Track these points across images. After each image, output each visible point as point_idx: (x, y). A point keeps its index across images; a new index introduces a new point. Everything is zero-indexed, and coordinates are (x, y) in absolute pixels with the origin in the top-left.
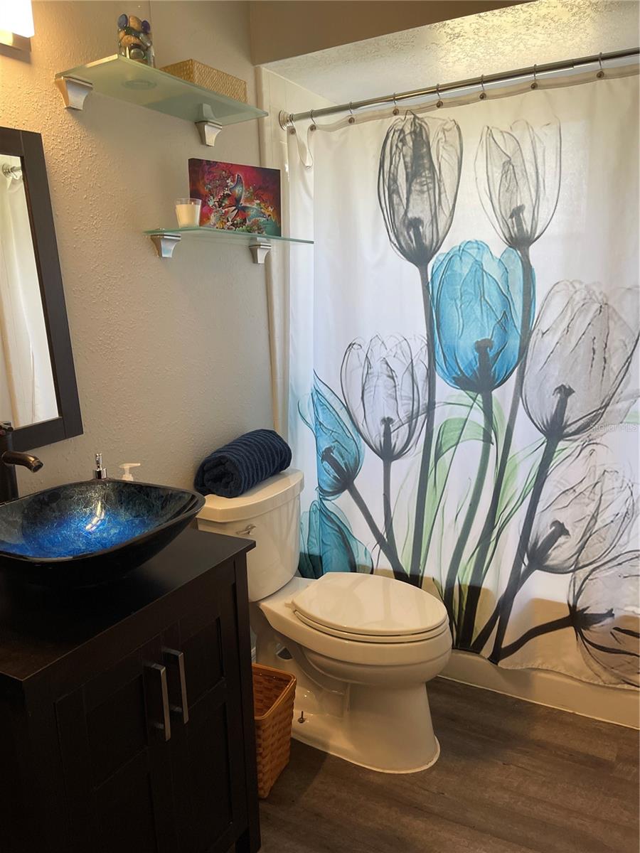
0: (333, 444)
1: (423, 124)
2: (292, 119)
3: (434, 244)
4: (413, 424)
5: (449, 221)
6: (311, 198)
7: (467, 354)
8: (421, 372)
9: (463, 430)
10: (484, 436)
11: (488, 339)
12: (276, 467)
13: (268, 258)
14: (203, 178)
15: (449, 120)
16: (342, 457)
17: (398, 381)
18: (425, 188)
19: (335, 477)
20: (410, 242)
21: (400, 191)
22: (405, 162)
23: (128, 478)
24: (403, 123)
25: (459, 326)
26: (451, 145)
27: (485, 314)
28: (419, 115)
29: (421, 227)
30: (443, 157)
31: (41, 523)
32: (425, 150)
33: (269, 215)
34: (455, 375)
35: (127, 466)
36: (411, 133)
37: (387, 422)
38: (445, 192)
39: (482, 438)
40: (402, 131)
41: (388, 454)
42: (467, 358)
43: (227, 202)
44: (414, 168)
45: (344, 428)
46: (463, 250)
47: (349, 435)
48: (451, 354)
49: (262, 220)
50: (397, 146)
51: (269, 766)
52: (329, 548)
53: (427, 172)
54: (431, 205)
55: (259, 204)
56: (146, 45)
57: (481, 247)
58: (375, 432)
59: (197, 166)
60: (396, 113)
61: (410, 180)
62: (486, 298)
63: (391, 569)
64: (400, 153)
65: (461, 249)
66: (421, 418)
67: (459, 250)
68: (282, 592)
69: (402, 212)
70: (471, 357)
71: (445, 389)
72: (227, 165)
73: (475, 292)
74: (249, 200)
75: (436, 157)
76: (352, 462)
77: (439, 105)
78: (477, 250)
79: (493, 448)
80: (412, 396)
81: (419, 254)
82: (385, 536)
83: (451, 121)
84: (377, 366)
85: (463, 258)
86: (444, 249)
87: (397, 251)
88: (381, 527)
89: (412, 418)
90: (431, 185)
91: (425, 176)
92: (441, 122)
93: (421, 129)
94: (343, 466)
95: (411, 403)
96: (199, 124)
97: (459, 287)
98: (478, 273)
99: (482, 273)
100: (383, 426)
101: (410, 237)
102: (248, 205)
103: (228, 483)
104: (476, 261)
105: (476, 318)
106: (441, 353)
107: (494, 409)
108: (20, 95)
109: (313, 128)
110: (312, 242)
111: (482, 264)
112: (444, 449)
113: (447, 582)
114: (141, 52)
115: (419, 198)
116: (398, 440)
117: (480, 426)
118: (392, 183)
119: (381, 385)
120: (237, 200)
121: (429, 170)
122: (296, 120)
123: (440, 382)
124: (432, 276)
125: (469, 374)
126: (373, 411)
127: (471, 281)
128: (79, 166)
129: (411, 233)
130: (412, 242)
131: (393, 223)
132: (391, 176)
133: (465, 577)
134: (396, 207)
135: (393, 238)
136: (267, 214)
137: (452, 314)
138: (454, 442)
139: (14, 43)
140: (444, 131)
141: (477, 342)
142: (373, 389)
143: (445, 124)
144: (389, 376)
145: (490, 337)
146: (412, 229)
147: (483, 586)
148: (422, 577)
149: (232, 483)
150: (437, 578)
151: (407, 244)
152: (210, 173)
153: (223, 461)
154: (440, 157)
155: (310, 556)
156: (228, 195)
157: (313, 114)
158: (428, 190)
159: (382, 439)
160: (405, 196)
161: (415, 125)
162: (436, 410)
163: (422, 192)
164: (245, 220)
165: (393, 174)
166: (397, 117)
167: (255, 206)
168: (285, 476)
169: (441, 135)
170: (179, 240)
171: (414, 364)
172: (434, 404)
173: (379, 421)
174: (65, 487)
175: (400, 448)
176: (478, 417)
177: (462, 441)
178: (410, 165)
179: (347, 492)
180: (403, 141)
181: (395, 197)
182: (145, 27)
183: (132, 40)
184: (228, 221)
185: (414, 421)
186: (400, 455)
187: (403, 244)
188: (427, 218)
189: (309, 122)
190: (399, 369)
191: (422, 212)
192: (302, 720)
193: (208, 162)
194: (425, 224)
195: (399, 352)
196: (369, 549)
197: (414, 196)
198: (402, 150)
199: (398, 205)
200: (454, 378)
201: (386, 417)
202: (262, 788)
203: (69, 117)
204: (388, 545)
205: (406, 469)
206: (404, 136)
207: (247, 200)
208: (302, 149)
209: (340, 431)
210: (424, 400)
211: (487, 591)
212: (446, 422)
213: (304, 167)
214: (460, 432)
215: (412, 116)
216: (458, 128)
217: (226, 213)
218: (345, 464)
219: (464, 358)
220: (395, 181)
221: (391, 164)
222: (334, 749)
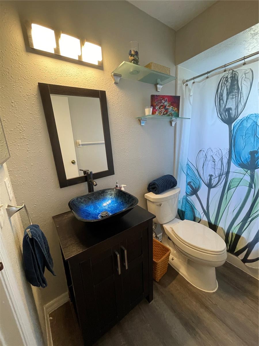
0: (191, 181)
1: (236, 73)
2: (187, 81)
3: (236, 117)
4: (220, 178)
5: (243, 108)
6: (191, 105)
7: (245, 155)
8: (225, 161)
9: (240, 182)
10: (249, 185)
11: (256, 151)
12: (172, 186)
13: (176, 124)
14: (155, 100)
15: (248, 69)
16: (194, 185)
17: (216, 163)
18: (234, 96)
19: (191, 191)
20: (225, 116)
21: (224, 99)
22: (227, 89)
23: (123, 189)
24: (228, 74)
25: (243, 145)
26: (248, 79)
27: (255, 141)
28: (235, 70)
29: (231, 111)
30: (244, 84)
31: (98, 199)
32: (236, 82)
33: (175, 111)
34: (239, 163)
35: (123, 186)
36: (230, 77)
37: (211, 176)
38: (243, 96)
39: (248, 186)
40: (227, 77)
41: (210, 186)
42: (245, 157)
43: (162, 107)
44: (230, 90)
45: (196, 176)
46: (248, 118)
47: (197, 178)
48: (239, 155)
49: (173, 112)
50: (224, 83)
51: (159, 273)
52: (187, 211)
53: (236, 90)
54: (236, 102)
55: (172, 107)
56: (136, 59)
57: (257, 116)
58: (207, 179)
59: (153, 97)
60: (225, 71)
61: (228, 94)
62: (257, 135)
63: (207, 221)
64: (225, 86)
65: (248, 117)
66: (224, 176)
67: (247, 118)
68: (170, 223)
69: (224, 106)
70: (247, 157)
71: (234, 167)
72: (162, 96)
73: (252, 133)
74: (169, 106)
75: (240, 84)
76: (197, 187)
77: (244, 64)
78: (255, 117)
79: (253, 190)
80: (221, 168)
81: (229, 121)
82: (206, 211)
83: (249, 69)
84: (209, 158)
85: (248, 121)
86: (240, 118)
87: (220, 119)
88: (205, 208)
89: (220, 176)
90: (237, 95)
91: (235, 92)
92: (244, 71)
93: (235, 75)
94: (194, 188)
95: (220, 170)
96: (156, 85)
97: (245, 132)
98: (254, 126)
99: (257, 126)
100: (209, 177)
101: (226, 115)
102: (168, 108)
103: (156, 190)
104: (254, 121)
105: (251, 142)
106: (234, 155)
107: (255, 176)
108: (100, 80)
109: (194, 83)
110: (190, 119)
111: (257, 123)
112: (231, 187)
113: (227, 231)
114: (136, 61)
115: (231, 100)
116: (214, 182)
117: (248, 181)
118: (221, 96)
119: (210, 164)
120: (165, 107)
121: (237, 89)
122: (189, 81)
123: (232, 165)
124: (234, 128)
125: (245, 163)
126: (206, 172)
127: (251, 129)
128: (117, 100)
129: (227, 113)
130: (226, 116)
131: (220, 110)
132: (221, 94)
133: (235, 230)
134: (221, 105)
135: (219, 116)
136: (175, 110)
137: (241, 142)
138: (236, 186)
139: (98, 64)
140: (245, 74)
141: (251, 152)
142: (207, 165)
143: (246, 71)
144: (213, 161)
145: (257, 150)
146: (227, 112)
147: (242, 236)
148: (218, 226)
149: (157, 191)
150: (223, 228)
151: (225, 117)
152: (157, 99)
153: (155, 184)
154: (242, 84)
155: (182, 211)
156: (162, 105)
157: (194, 78)
158: (236, 97)
159: (209, 181)
160: (226, 100)
161: (233, 74)
162: (230, 174)
163: (233, 98)
164: (167, 113)
165: (222, 93)
166: (225, 73)
167: (171, 108)
168: (175, 189)
169: (244, 75)
170: (146, 120)
171: (223, 158)
172: (229, 172)
173: (208, 175)
174: (106, 190)
175: (215, 185)
176: (248, 178)
177: (239, 186)
178: (229, 89)
179: (195, 195)
180: (227, 81)
181: (221, 102)
182: (137, 53)
183: (132, 58)
184: (162, 113)
185: (221, 177)
186: (214, 187)
187: (223, 117)
188: (233, 107)
189: (193, 81)
190: (217, 159)
191: (232, 105)
192: (173, 259)
193: (156, 95)
194: (233, 109)
195: (218, 153)
196: (200, 213)
197: (229, 100)
198: (226, 84)
199: (222, 104)
200: (239, 164)
201: (211, 174)
202: (157, 279)
203: (115, 85)
204: (207, 214)
205: (216, 192)
206: (228, 79)
207: (168, 106)
208: (190, 90)
209: (194, 177)
210: (225, 170)
211: (243, 238)
212: (233, 179)
213: (190, 96)
214: (239, 183)
215: (232, 71)
216: (252, 71)
217: (161, 111)
218: (195, 187)
219: (244, 157)
220: (222, 95)
221: (221, 90)
222: (181, 273)
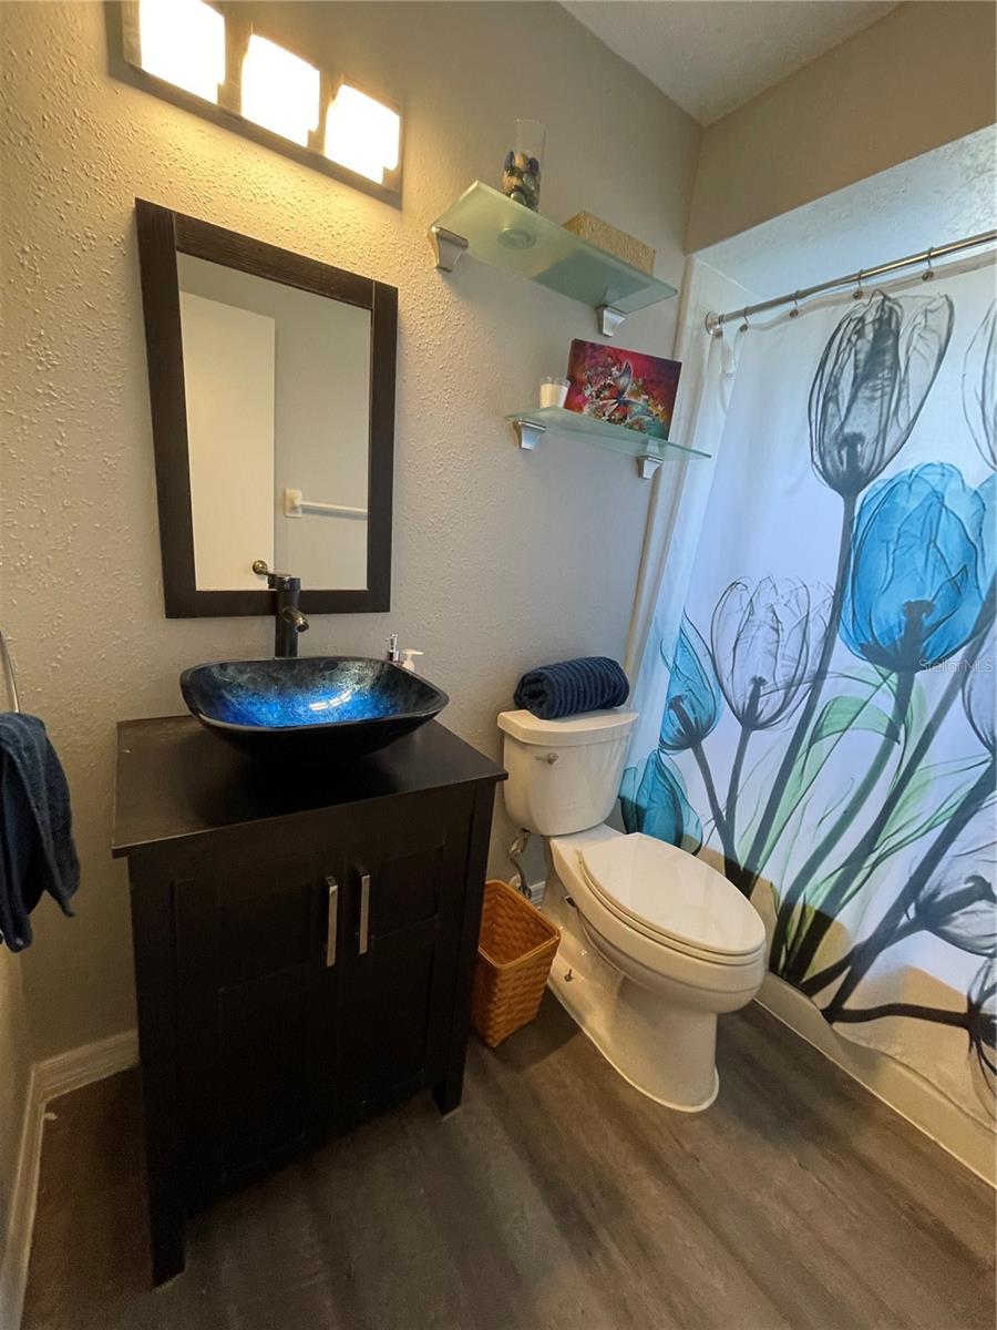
0: (685, 693)
1: (896, 307)
2: (721, 320)
3: (874, 468)
4: (791, 693)
5: (903, 437)
6: (724, 409)
7: (888, 612)
8: (817, 631)
9: (857, 714)
10: (888, 729)
11: (926, 602)
12: (605, 700)
13: (657, 473)
14: (583, 362)
15: (937, 297)
16: (693, 710)
17: (784, 635)
18: (879, 393)
19: (679, 731)
20: (838, 464)
21: (840, 399)
22: (856, 360)
23: (408, 666)
24: (864, 310)
25: (886, 577)
26: (934, 331)
27: (930, 565)
28: (891, 295)
29: (859, 446)
30: (915, 350)
32: (890, 342)
33: (657, 415)
34: (863, 641)
35: (410, 652)
36: (873, 322)
37: (758, 682)
38: (908, 396)
39: (884, 731)
40: (862, 320)
41: (750, 720)
42: (887, 621)
43: (607, 393)
44: (868, 368)
45: (704, 678)
46: (916, 476)
47: (707, 686)
48: (864, 614)
49: (647, 419)
50: (849, 340)
51: (503, 1018)
52: (655, 805)
53: (886, 372)
54: (881, 415)
55: (647, 401)
56: (529, 190)
57: (946, 472)
58: (741, 693)
59: (579, 347)
60: (858, 295)
61: (857, 384)
62: (938, 544)
63: (722, 852)
64: (851, 350)
65: (914, 474)
66: (804, 687)
67: (911, 475)
68: (579, 835)
69: (837, 424)
70: (893, 620)
71: (844, 656)
72: (615, 350)
73: (922, 534)
74: (635, 394)
75: (904, 350)
76: (705, 719)
77: (928, 276)
78: (939, 477)
79: (897, 749)
80: (797, 657)
81: (848, 483)
82: (724, 814)
83: (941, 297)
84: (761, 613)
85: (913, 487)
86: (887, 474)
87: (818, 474)
88: (722, 803)
89: (791, 685)
90: (888, 389)
91: (884, 379)
92: (924, 301)
93: (890, 316)
94: (693, 721)
95: (795, 665)
96: (600, 307)
97: (898, 526)
98: (933, 508)
99: (941, 511)
100: (752, 686)
101: (841, 458)
102: (633, 400)
103: (542, 703)
104: (935, 491)
105: (915, 569)
106: (850, 609)
107: (914, 697)
108: (383, 244)
109: (744, 328)
110: (710, 456)
111: (943, 497)
112: (824, 733)
113: (788, 895)
114: (527, 197)
115: (866, 407)
116: (766, 707)
117: (885, 714)
118: (831, 387)
119: (761, 637)
120: (621, 393)
121: (891, 368)
122: (727, 320)
123: (840, 649)
124: (862, 508)
125: (885, 643)
126: (743, 667)
127: (919, 519)
128: (441, 333)
129: (844, 453)
130: (842, 463)
131: (821, 440)
132: (832, 379)
133: (815, 896)
134: (830, 419)
135: (817, 458)
136: (655, 412)
137: (880, 565)
138: (842, 727)
139: (384, 180)
140: (926, 312)
141: (909, 603)
142: (750, 640)
143: (930, 304)
144: (773, 628)
145: (931, 599)
146: (846, 448)
147: (837, 919)
148: (758, 877)
150: (776, 885)
151: (834, 465)
152: (592, 357)
153: (542, 678)
154: (911, 349)
155: (637, 806)
156: (610, 386)
157: (746, 312)
158: (882, 396)
159: (747, 701)
160: (846, 405)
161: (883, 309)
162: (826, 681)
163: (873, 399)
164: (625, 417)
165: (835, 377)
166: (858, 302)
167: (641, 402)
168: (617, 712)
169: (920, 319)
170: (544, 432)
171: (810, 618)
172: (826, 672)
173: (748, 679)
175: (767, 718)
176: (886, 703)
177: (853, 729)
178: (862, 364)
179: (690, 750)
180: (860, 333)
181: (831, 406)
182: (533, 167)
183: (515, 181)
184: (604, 415)
185: (793, 689)
186: (765, 725)
187: (829, 466)
188: (870, 434)
189: (741, 321)
190: (788, 622)
191: (865, 426)
192: (569, 978)
193: (592, 345)
194: (866, 441)
195: (793, 600)
196: (702, 822)
197: (859, 404)
198: (855, 345)
199: (833, 416)
200: (861, 645)
201: (758, 676)
202: (491, 1036)
203: (437, 276)
204: (725, 828)
205: (769, 746)
206: (863, 327)
207: (633, 393)
208: (726, 354)
209: (698, 680)
210: (813, 666)
211: (841, 927)
212: (836, 699)
213: (725, 375)
214: (852, 716)
215: (882, 297)
216: (951, 306)
217: (604, 405)
218: (696, 719)
219: (884, 622)
220: (836, 386)
221: (836, 363)
222: (589, 1029)
